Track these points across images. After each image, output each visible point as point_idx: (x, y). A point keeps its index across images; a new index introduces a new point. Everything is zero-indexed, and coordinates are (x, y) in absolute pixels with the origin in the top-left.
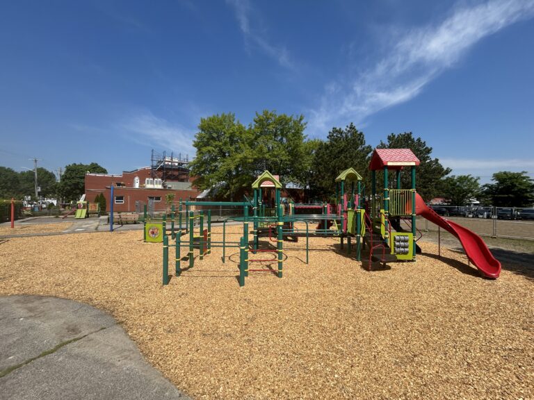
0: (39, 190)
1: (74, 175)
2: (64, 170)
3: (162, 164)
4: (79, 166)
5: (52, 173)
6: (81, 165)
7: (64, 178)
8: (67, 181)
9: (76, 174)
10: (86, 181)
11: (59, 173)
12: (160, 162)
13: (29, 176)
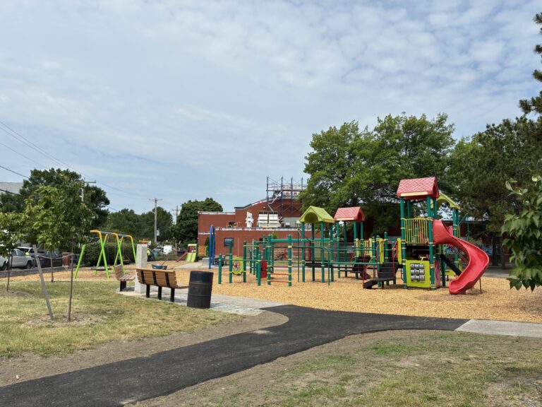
0: (158, 234)
1: (188, 215)
2: (180, 208)
3: (280, 195)
4: (194, 202)
5: (169, 213)
6: (196, 202)
7: (180, 219)
8: (182, 222)
9: (191, 213)
10: (200, 222)
11: (175, 212)
12: (277, 192)
13: (148, 218)
